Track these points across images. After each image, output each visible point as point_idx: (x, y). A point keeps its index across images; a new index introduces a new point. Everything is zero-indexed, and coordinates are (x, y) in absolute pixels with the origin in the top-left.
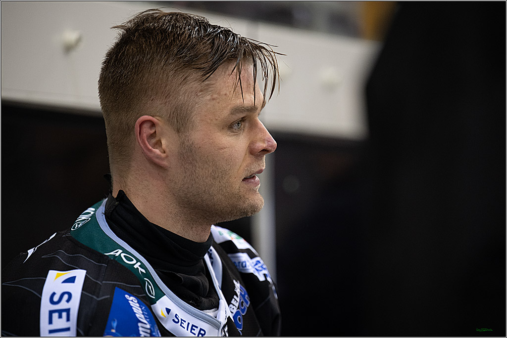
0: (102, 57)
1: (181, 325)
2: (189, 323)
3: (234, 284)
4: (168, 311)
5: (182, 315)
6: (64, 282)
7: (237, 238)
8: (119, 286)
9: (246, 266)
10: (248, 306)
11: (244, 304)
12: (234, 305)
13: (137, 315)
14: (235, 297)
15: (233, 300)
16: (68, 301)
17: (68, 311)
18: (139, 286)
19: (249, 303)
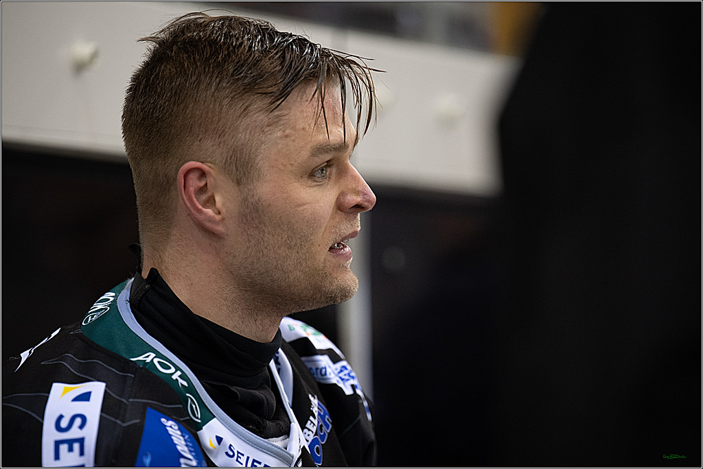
0: (126, 83)
1: (237, 460)
2: (248, 458)
3: (310, 400)
4: (219, 440)
5: (238, 446)
6: (75, 400)
7: (314, 334)
8: (152, 406)
9: (326, 374)
10: (328, 431)
11: (324, 428)
12: (309, 430)
13: (179, 448)
14: (311, 418)
15: (309, 422)
16: (81, 427)
17: (81, 441)
18: (181, 406)
19: (331, 426)
